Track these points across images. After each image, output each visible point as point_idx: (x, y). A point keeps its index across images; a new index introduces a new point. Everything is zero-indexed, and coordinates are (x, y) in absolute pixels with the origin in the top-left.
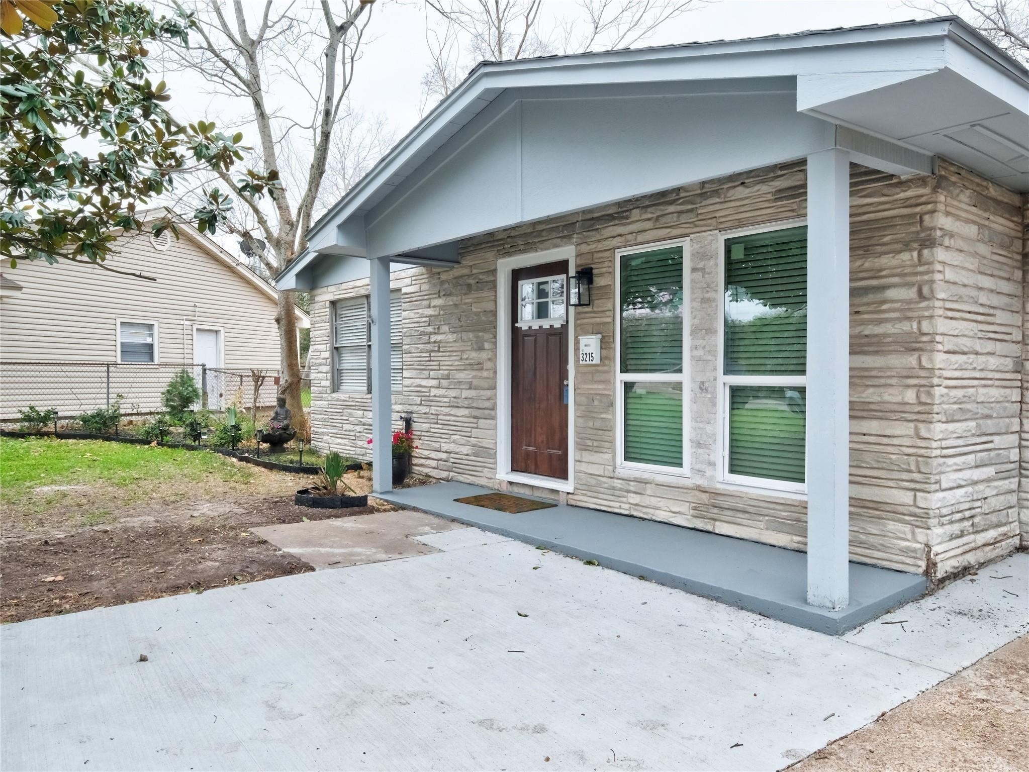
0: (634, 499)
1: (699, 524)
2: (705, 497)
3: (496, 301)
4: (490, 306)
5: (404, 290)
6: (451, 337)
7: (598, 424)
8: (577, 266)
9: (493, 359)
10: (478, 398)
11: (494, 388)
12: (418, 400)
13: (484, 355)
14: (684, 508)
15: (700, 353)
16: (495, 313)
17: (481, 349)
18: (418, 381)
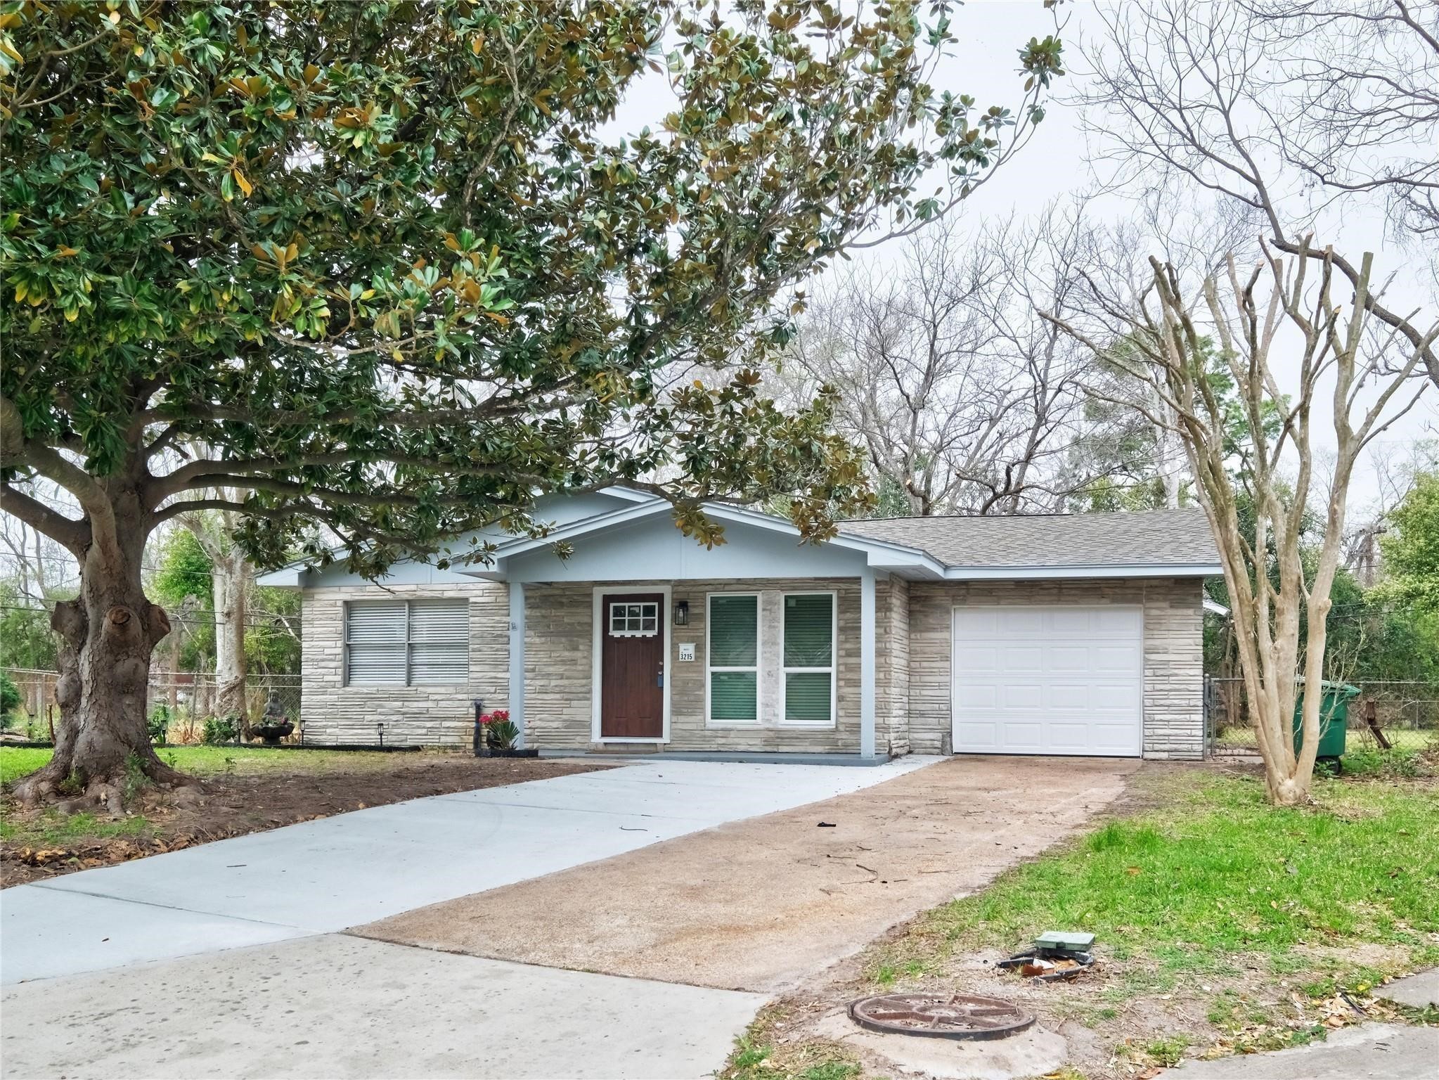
0: (723, 741)
1: (768, 749)
2: (771, 734)
3: (591, 616)
4: (586, 620)
5: (472, 600)
6: (537, 640)
7: (692, 698)
8: (673, 599)
9: (589, 657)
10: (571, 685)
11: (589, 677)
12: (492, 689)
13: (578, 654)
14: (758, 742)
15: (768, 655)
16: (591, 625)
17: (575, 649)
18: (493, 674)
